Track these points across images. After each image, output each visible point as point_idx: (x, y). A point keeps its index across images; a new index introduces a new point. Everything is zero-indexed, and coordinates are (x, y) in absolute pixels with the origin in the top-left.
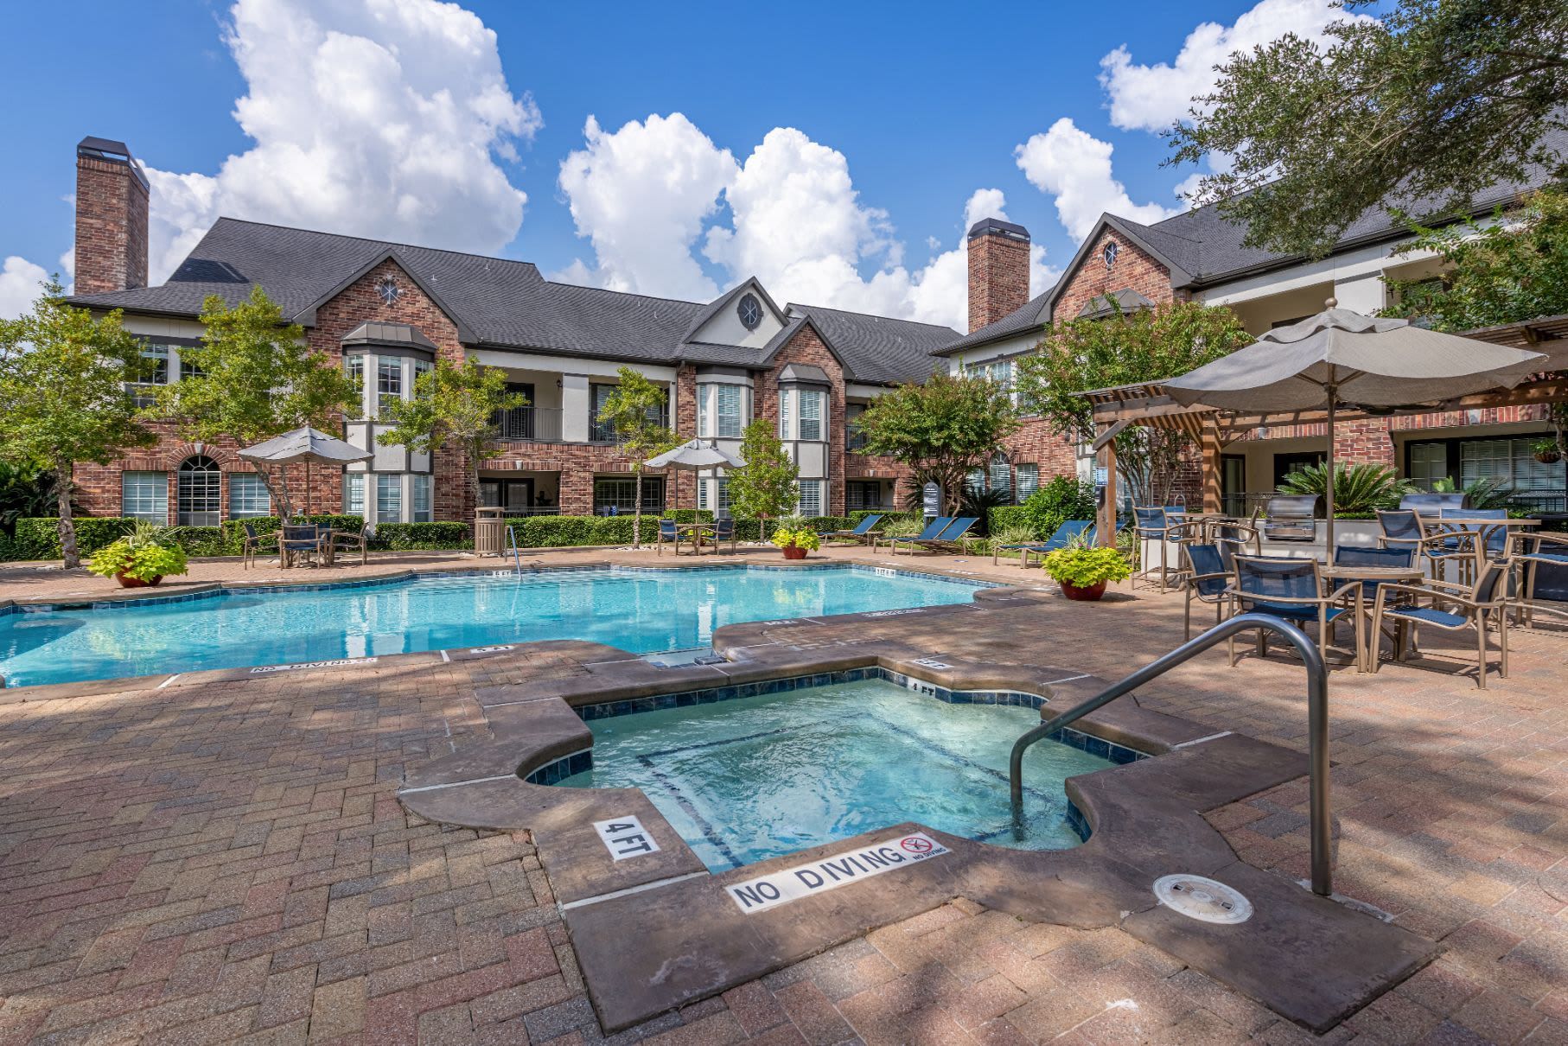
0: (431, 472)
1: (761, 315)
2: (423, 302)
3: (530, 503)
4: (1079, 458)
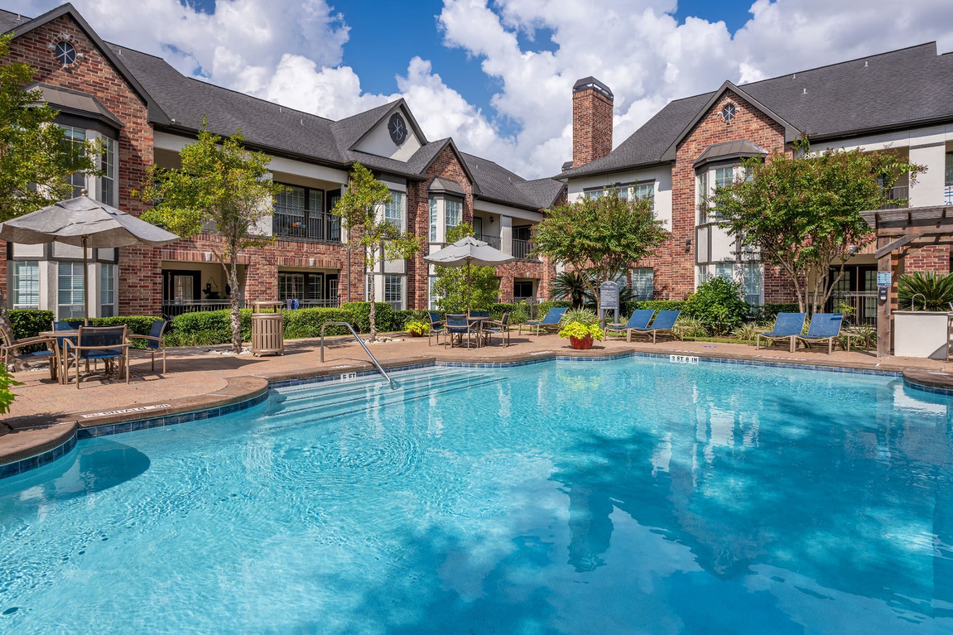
0: (116, 261)
2: (106, 72)
3: (197, 296)
4: (698, 264)
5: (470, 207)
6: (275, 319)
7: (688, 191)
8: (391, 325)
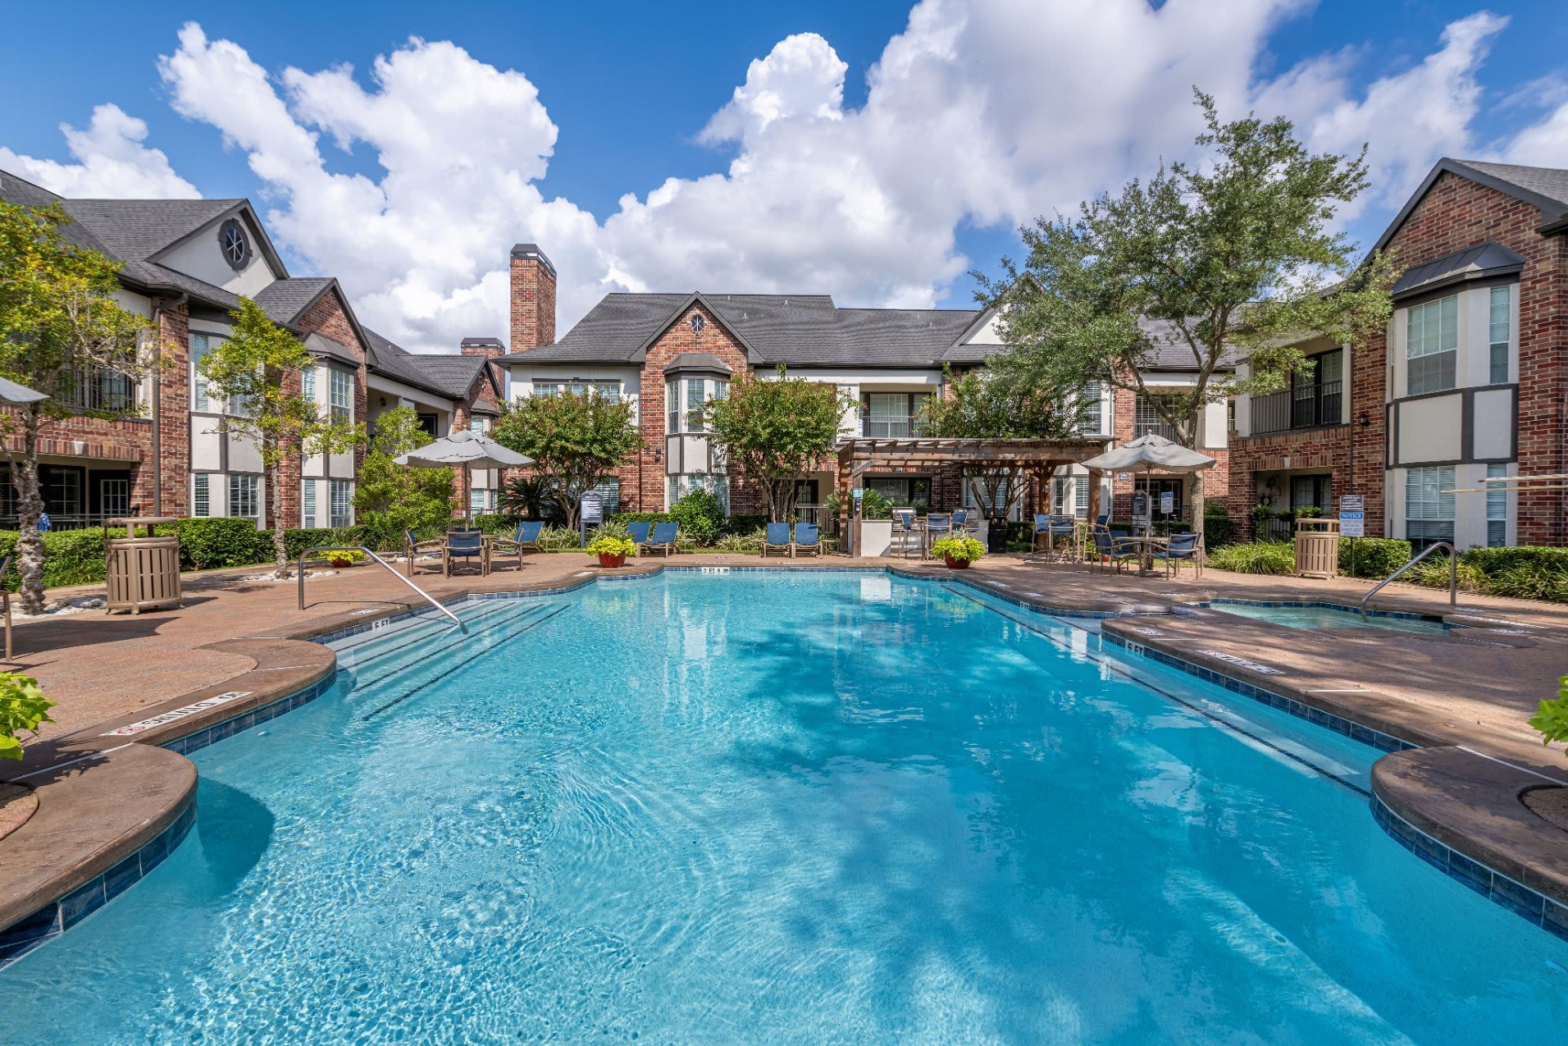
1: (249, 254)
4: (668, 475)
5: (364, 383)
6: (168, 548)
7: (657, 397)
8: (255, 553)
